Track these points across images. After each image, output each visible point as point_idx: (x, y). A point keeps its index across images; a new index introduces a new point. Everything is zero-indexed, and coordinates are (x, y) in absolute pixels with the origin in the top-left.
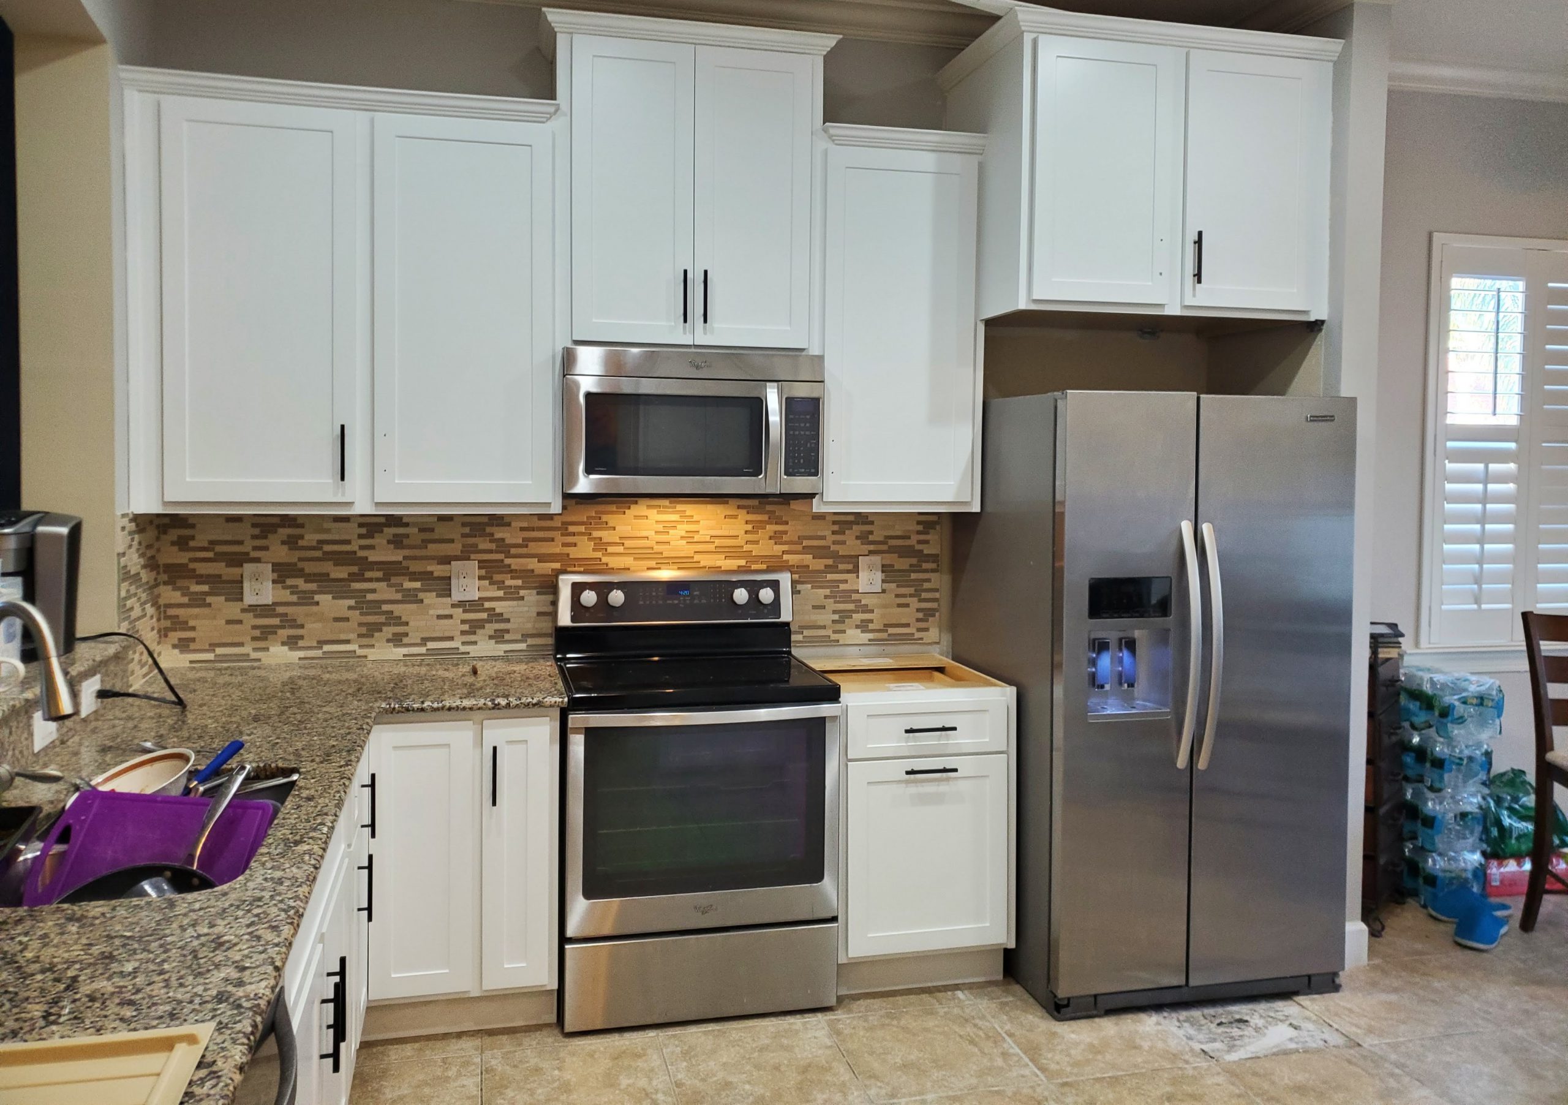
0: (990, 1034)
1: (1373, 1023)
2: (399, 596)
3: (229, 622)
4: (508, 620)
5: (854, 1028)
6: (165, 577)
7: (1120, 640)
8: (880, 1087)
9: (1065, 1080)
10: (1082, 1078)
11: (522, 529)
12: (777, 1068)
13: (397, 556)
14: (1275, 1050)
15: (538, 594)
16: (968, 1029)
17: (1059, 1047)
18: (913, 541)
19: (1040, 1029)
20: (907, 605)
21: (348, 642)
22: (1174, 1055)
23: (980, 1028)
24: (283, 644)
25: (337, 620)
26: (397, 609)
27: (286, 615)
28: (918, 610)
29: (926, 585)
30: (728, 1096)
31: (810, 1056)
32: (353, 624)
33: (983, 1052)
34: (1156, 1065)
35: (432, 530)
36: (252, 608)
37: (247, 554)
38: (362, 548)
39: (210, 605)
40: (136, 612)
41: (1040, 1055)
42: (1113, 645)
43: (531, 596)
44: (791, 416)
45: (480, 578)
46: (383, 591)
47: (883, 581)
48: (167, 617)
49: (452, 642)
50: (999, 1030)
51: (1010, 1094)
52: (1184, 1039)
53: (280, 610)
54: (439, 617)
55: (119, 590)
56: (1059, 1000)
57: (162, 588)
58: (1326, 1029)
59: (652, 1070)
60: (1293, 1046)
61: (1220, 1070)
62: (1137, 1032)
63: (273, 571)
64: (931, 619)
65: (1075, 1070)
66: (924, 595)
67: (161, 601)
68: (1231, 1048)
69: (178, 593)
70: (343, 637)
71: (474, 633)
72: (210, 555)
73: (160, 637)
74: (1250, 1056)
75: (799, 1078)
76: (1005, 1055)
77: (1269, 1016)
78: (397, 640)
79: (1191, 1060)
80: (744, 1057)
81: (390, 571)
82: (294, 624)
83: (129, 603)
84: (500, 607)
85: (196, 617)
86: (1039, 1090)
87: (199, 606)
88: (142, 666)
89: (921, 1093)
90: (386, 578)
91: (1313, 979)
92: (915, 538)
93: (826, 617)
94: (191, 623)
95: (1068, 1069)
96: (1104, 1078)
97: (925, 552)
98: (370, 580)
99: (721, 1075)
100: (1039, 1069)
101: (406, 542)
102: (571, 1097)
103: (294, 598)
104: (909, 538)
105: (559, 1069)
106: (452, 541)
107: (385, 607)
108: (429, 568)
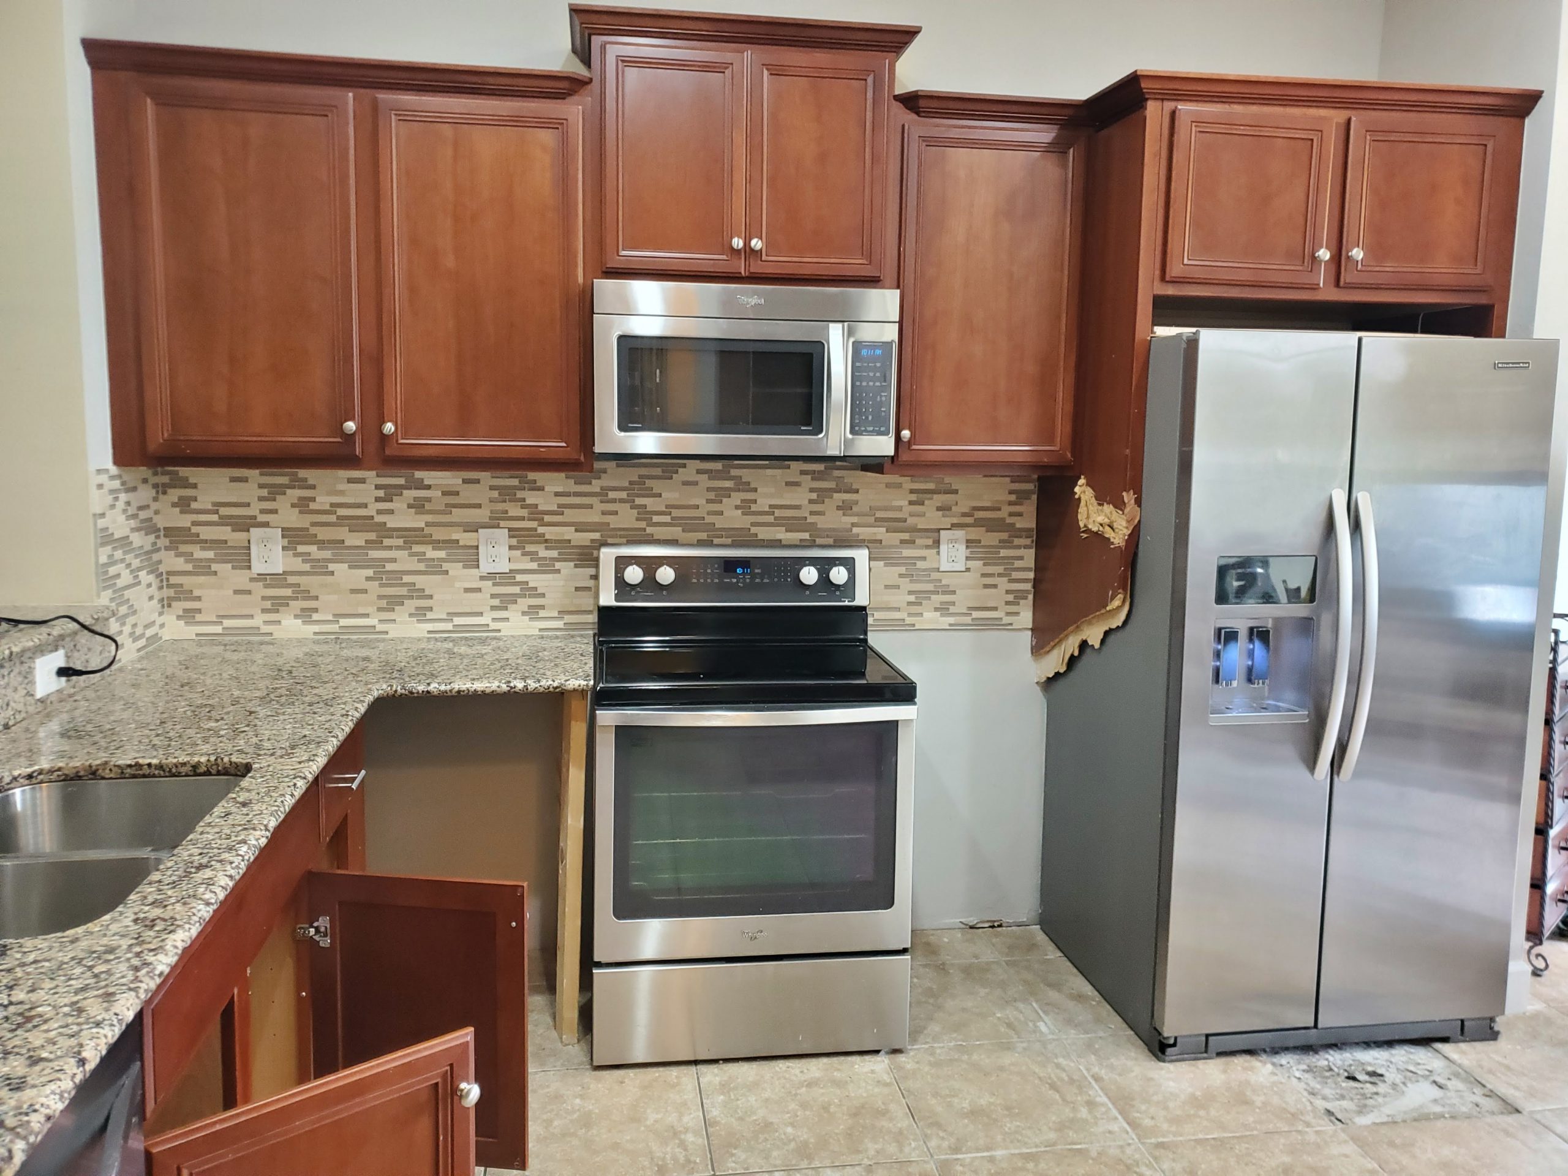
0: (1075, 1077)
1: (1534, 1084)
2: (422, 567)
3: (236, 592)
4: (543, 595)
5: (917, 1063)
6: (167, 542)
7: (1251, 629)
8: (943, 1138)
9: (1161, 1140)
10: (1181, 1138)
11: (557, 494)
12: (825, 1108)
13: (419, 521)
14: (1415, 1115)
15: (576, 566)
16: (1050, 1070)
17: (1155, 1098)
18: (1003, 513)
19: (1133, 1074)
20: (995, 586)
21: (367, 615)
22: (1293, 1115)
23: (1064, 1070)
24: (296, 617)
25: (353, 591)
26: (420, 581)
27: (298, 585)
28: (1008, 592)
29: (1018, 564)
30: (766, 1140)
31: (865, 1095)
32: (372, 596)
33: (1064, 1100)
34: (1271, 1126)
35: (457, 493)
36: (262, 577)
37: (255, 517)
38: (379, 512)
39: (215, 573)
40: (126, 578)
41: (1133, 1106)
42: (1243, 635)
43: (567, 568)
44: (858, 364)
45: (511, 548)
46: (403, 560)
47: (967, 558)
48: (169, 586)
49: (481, 618)
50: (1085, 1072)
51: (1094, 1154)
52: (1305, 1094)
53: (291, 579)
54: (467, 590)
55: (97, 556)
56: (1164, 1038)
57: (162, 555)
58: (1478, 1090)
59: (684, 1104)
60: (1438, 1109)
61: (1346, 1138)
62: (1248, 1082)
63: (283, 536)
64: (1022, 602)
65: (1173, 1129)
66: (1015, 575)
67: (162, 568)
68: (1362, 1110)
69: (182, 559)
70: (361, 611)
71: (506, 609)
72: (215, 518)
73: (163, 606)
74: (1385, 1119)
75: (850, 1121)
76: (1091, 1104)
77: (1408, 1070)
78: (420, 614)
79: (1313, 1121)
80: (790, 1092)
81: (412, 538)
82: (307, 595)
83: (112, 571)
84: (534, 580)
85: (201, 586)
86: (1129, 1151)
87: (203, 574)
88: (135, 640)
89: (988, 1149)
90: (407, 545)
91: (1466, 1023)
92: (1006, 509)
93: (901, 598)
94: (196, 593)
95: (1165, 1126)
96: (1208, 1139)
97: (1018, 526)
98: (390, 548)
99: (761, 1113)
100: (1128, 1123)
101: (428, 506)
102: (590, 1133)
103: (307, 567)
104: (999, 509)
105: (582, 1097)
106: (479, 506)
107: (406, 579)
108: (455, 537)
